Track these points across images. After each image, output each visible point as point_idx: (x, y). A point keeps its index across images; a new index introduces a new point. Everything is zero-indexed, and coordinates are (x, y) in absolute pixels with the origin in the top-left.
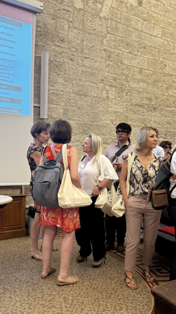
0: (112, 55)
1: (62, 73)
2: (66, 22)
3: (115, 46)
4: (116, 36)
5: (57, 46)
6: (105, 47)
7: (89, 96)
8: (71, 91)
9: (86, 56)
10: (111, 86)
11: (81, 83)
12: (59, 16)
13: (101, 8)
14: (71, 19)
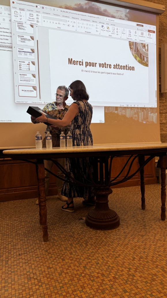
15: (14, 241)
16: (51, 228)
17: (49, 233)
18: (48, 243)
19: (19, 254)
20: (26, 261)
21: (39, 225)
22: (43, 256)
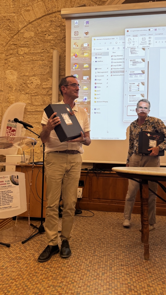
15: (117, 251)
16: (152, 248)
17: (150, 252)
18: (149, 261)
19: (122, 265)
20: (128, 273)
21: (141, 243)
22: (143, 273)
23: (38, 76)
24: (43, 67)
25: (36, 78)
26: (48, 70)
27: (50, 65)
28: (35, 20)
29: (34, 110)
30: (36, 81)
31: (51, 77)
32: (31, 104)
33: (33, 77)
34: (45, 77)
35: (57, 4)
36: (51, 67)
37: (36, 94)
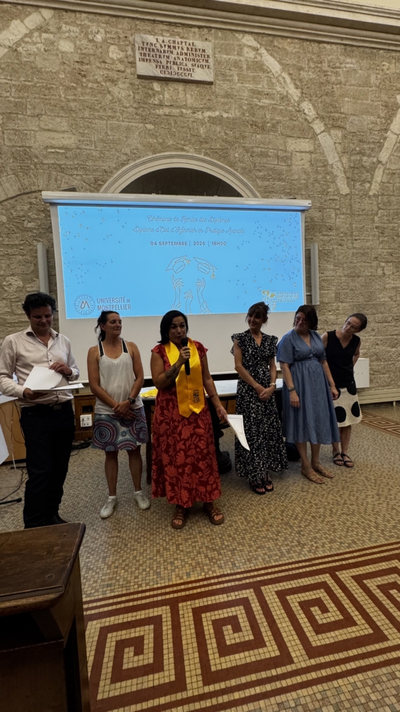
0: (386, 230)
1: (332, 260)
2: (333, 211)
3: (389, 220)
4: (390, 210)
5: (325, 235)
6: (377, 225)
7: (362, 276)
8: (342, 275)
9: (357, 238)
10: (387, 262)
11: (352, 265)
12: (325, 207)
13: (370, 188)
14: (337, 207)
23: (19, 276)
24: (24, 263)
25: (15, 278)
26: (32, 268)
27: (35, 262)
28: (6, 200)
29: (17, 321)
30: (17, 282)
31: (38, 277)
32: (12, 313)
33: (12, 277)
34: (29, 277)
35: (35, 181)
36: (36, 265)
37: (17, 299)
